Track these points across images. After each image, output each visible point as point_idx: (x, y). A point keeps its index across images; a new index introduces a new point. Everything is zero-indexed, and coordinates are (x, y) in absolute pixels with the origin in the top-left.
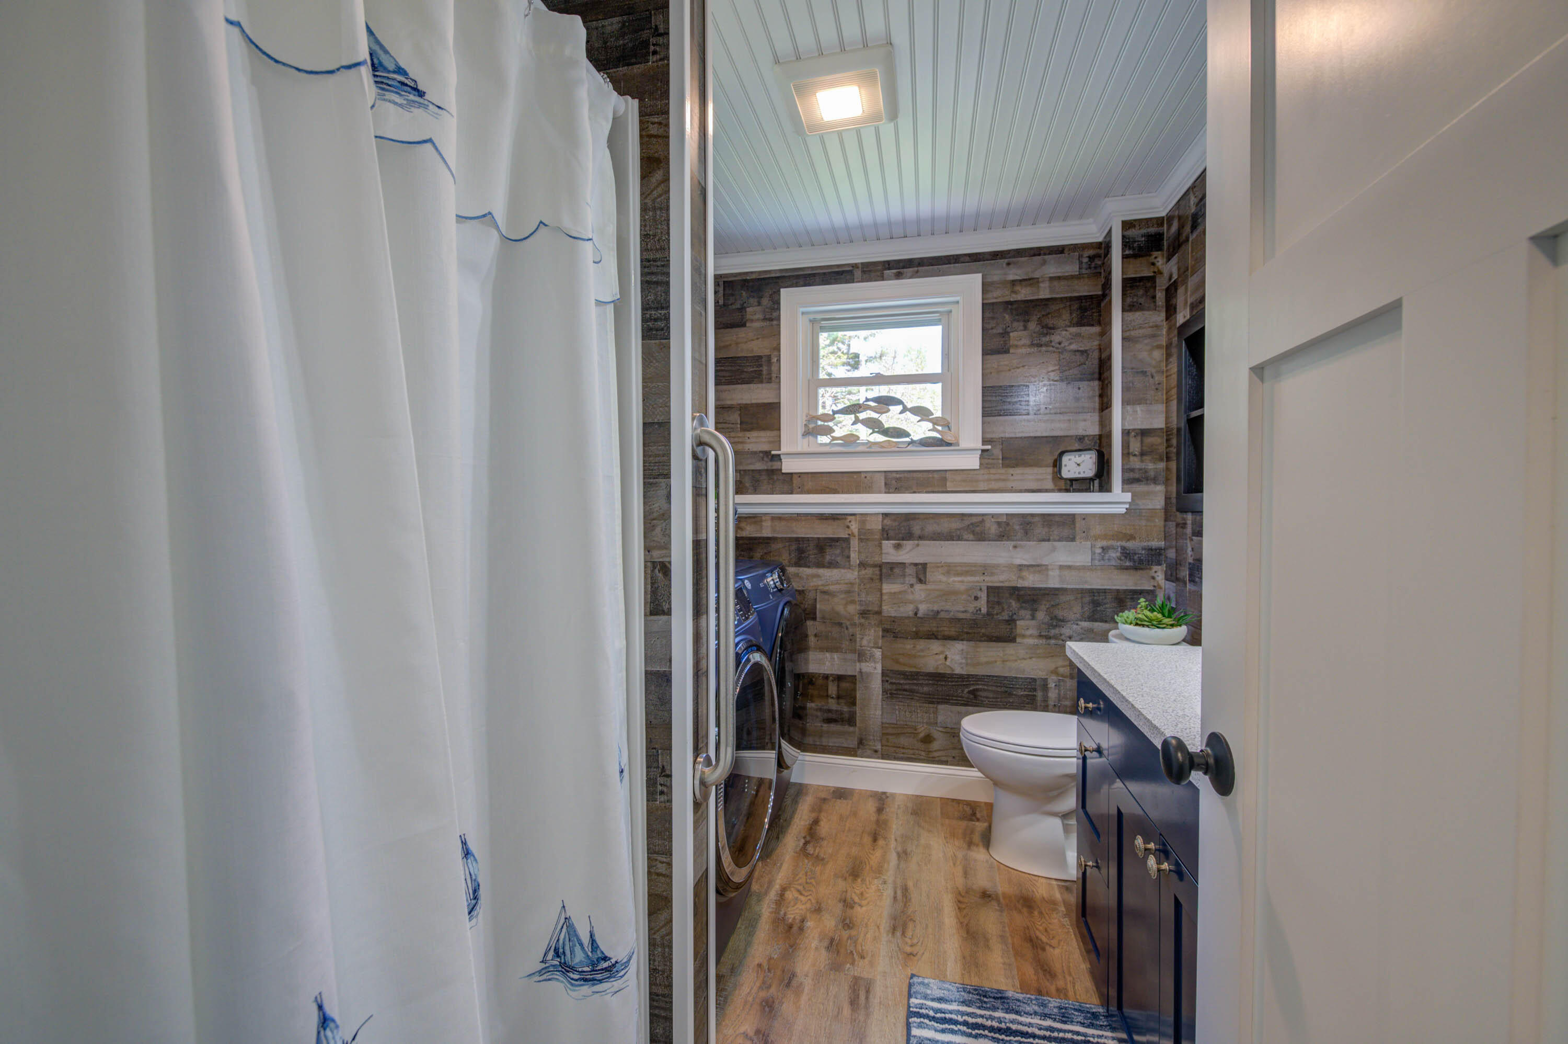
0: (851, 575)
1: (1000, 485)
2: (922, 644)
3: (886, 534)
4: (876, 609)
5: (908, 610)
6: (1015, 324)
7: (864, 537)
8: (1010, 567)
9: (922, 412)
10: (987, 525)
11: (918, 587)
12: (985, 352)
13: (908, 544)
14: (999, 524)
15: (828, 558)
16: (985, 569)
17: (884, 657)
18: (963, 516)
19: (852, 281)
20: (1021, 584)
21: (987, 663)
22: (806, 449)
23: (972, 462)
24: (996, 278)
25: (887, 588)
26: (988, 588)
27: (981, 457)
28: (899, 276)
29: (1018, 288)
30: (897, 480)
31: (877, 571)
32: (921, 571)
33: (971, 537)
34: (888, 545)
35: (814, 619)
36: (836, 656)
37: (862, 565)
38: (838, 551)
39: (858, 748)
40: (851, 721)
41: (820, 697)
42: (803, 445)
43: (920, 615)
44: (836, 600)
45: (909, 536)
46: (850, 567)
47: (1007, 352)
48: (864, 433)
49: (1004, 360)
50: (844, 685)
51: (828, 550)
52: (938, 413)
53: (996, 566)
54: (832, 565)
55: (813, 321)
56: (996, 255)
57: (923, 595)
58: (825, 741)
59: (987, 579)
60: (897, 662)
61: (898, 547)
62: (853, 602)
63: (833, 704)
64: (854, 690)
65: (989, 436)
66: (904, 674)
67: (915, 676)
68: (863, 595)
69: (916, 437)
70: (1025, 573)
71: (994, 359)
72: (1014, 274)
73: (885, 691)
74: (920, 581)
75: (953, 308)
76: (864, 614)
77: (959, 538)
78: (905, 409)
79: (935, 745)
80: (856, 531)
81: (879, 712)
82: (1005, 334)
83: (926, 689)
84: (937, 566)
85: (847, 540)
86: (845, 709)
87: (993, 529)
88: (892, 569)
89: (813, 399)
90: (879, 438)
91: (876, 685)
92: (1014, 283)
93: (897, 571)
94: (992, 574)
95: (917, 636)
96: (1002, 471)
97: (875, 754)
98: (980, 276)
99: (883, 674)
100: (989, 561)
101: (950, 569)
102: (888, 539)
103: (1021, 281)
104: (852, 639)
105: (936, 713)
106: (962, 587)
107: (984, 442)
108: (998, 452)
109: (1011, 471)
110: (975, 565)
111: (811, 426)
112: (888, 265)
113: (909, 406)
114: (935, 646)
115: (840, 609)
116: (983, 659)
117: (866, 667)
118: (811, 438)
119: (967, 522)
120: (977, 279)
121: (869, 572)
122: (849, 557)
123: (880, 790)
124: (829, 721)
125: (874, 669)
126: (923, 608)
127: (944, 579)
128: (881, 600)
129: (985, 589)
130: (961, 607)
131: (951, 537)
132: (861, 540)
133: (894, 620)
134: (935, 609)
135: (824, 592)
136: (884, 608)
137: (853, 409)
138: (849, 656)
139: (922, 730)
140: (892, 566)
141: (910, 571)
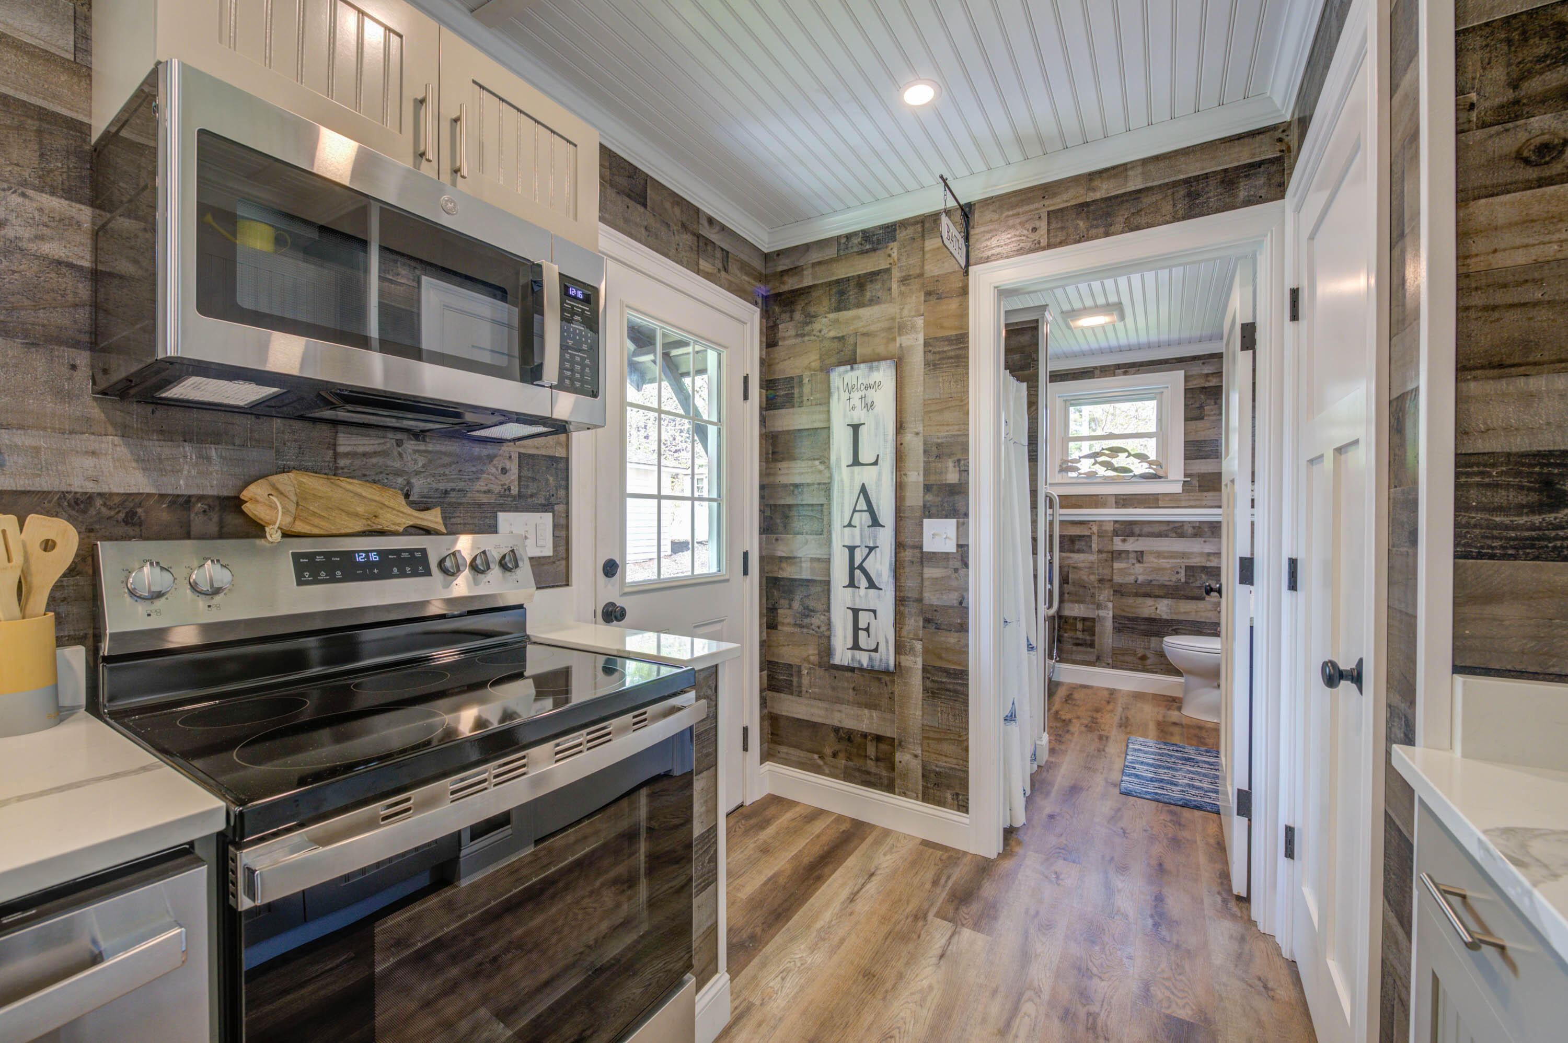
0: (1093, 557)
1: (1198, 503)
2: (1140, 600)
3: (1116, 533)
4: (1109, 578)
5: (1131, 579)
6: (1208, 401)
7: (1101, 535)
8: (1201, 554)
9: (1142, 457)
10: (1186, 528)
11: (1138, 565)
12: (1187, 419)
13: (1131, 539)
14: (1194, 527)
15: (1077, 547)
16: (1184, 555)
17: (1114, 607)
18: (1169, 522)
19: (1094, 378)
20: (1209, 564)
21: (1185, 613)
22: (1061, 481)
23: (1177, 488)
24: (1194, 373)
25: (1117, 565)
26: (1186, 567)
27: (1183, 486)
28: (1125, 373)
29: (1210, 378)
30: (1124, 500)
31: (1110, 555)
32: (1140, 556)
33: (1174, 535)
34: (1117, 540)
35: (1068, 583)
36: (1082, 606)
37: (1100, 551)
38: (1083, 543)
39: (1097, 661)
40: (1092, 645)
41: (1071, 630)
42: (1058, 478)
43: (1139, 582)
44: (1082, 572)
45: (1132, 534)
46: (1091, 552)
47: (1202, 418)
48: (1101, 471)
49: (1200, 424)
50: (1088, 623)
51: (1077, 542)
52: (1153, 457)
53: (1192, 553)
54: (1079, 551)
55: (1065, 401)
56: (1194, 358)
57: (1141, 570)
58: (1074, 657)
59: (1186, 561)
60: (1123, 611)
61: (1124, 541)
62: (1093, 574)
63: (1079, 635)
64: (1094, 626)
65: (1189, 472)
66: (1129, 619)
67: (1135, 619)
68: (1100, 569)
69: (1137, 471)
70: (1212, 558)
71: (1193, 424)
72: (1207, 370)
73: (1114, 628)
74: (1139, 562)
75: (1165, 390)
76: (1101, 581)
77: (1167, 536)
78: (1130, 455)
79: (1149, 662)
80: (1096, 531)
81: (1111, 641)
82: (1201, 407)
83: (1142, 627)
84: (1151, 553)
85: (1090, 537)
86: (1088, 638)
87: (1190, 531)
88: (1120, 554)
89: (1065, 450)
90: (1111, 473)
91: (1109, 624)
92: (1207, 375)
93: (1123, 555)
94: (1189, 558)
95: (1137, 595)
96: (1199, 494)
97: (1108, 665)
98: (1182, 372)
99: (1114, 617)
100: (1187, 550)
101: (1159, 555)
102: (1117, 536)
103: (1212, 374)
104: (1093, 596)
105: (1149, 642)
106: (1168, 566)
107: (1186, 476)
108: (1195, 482)
109: (1205, 494)
110: (1177, 552)
111: (1064, 466)
112: (1118, 366)
113: (1132, 453)
114: (1149, 602)
115: (1085, 577)
116: (1182, 610)
117: (1102, 613)
118: (1064, 474)
119: (1172, 526)
120: (1181, 373)
121: (1104, 555)
122: (1091, 547)
123: (1111, 687)
124: (1077, 645)
125: (1107, 614)
126: (1141, 579)
127: (1156, 560)
128: (1112, 573)
129: (1184, 567)
130: (1166, 578)
131: (1160, 535)
132: (1099, 536)
133: (1121, 585)
134: (1149, 578)
135: (1074, 568)
136: (1115, 577)
137: (1095, 455)
138: (1091, 606)
139: (1140, 652)
140: (1120, 553)
141: (1132, 555)
